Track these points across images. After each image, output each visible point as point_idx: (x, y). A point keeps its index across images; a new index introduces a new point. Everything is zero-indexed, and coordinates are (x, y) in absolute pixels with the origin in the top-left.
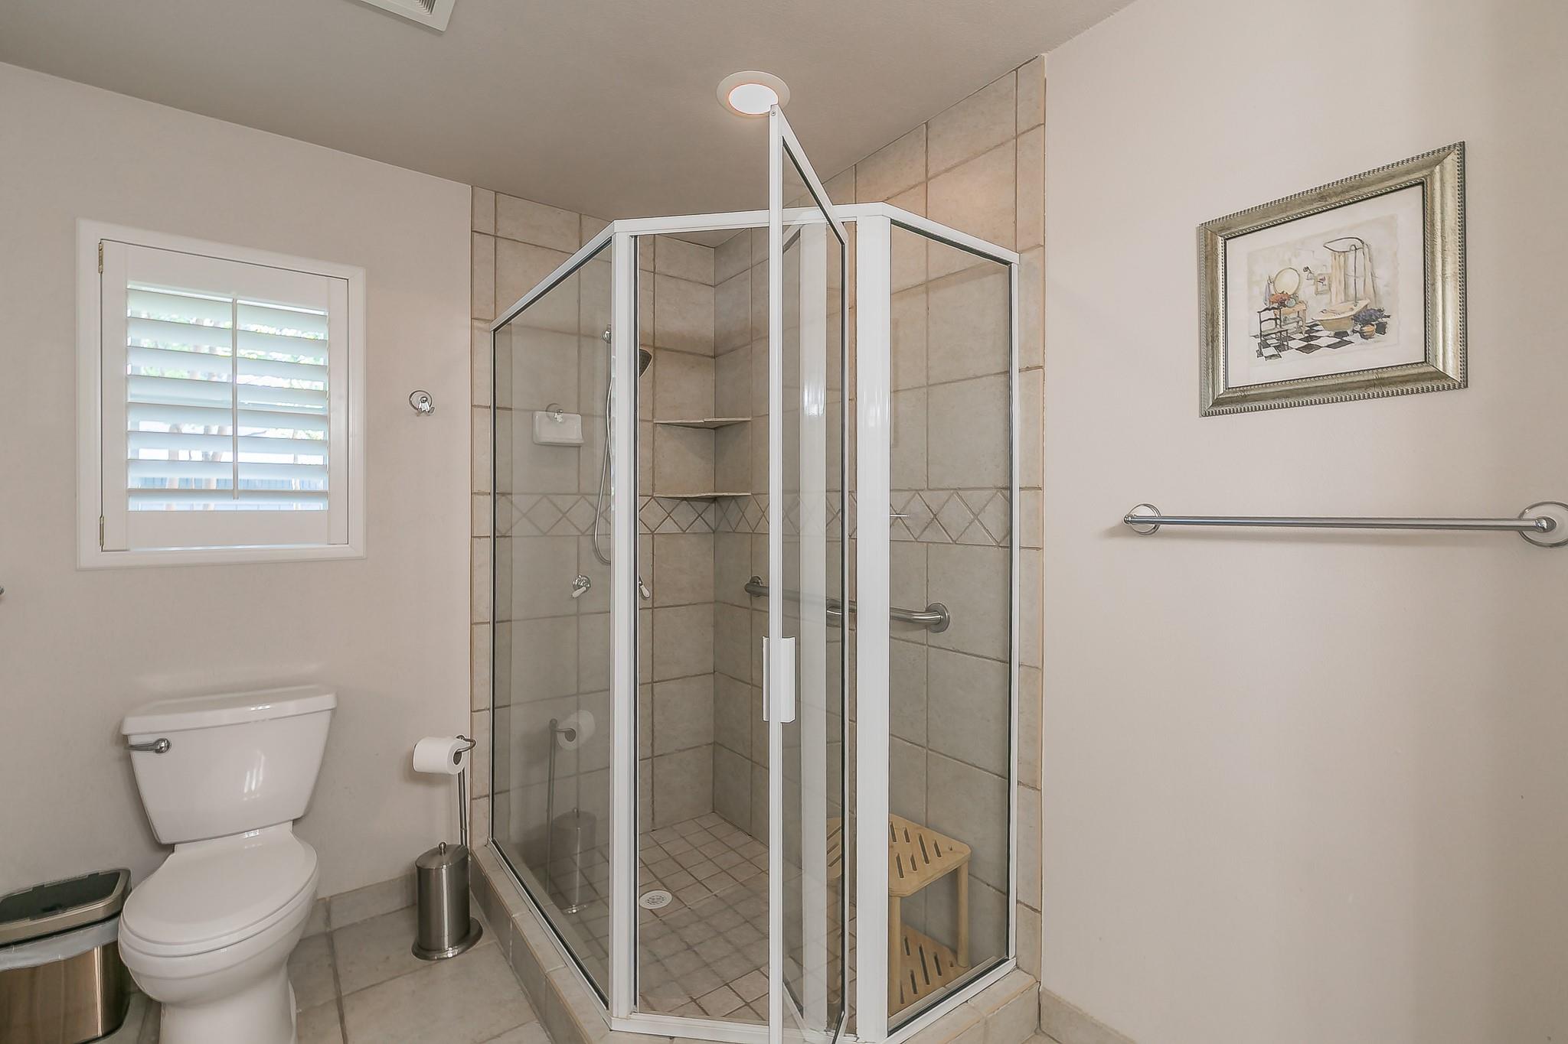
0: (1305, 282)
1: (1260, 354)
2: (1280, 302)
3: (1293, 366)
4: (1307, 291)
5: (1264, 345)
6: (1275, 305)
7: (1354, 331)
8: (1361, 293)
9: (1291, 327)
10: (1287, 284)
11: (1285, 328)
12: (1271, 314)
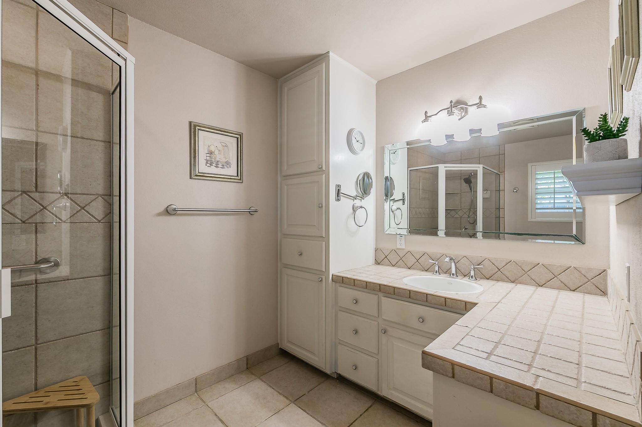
0: (216, 150)
1: (206, 165)
2: (211, 153)
3: (213, 170)
4: (217, 152)
5: (207, 163)
6: (210, 153)
7: (226, 166)
8: (227, 157)
9: (213, 160)
10: (212, 149)
11: (212, 160)
12: (208, 155)
